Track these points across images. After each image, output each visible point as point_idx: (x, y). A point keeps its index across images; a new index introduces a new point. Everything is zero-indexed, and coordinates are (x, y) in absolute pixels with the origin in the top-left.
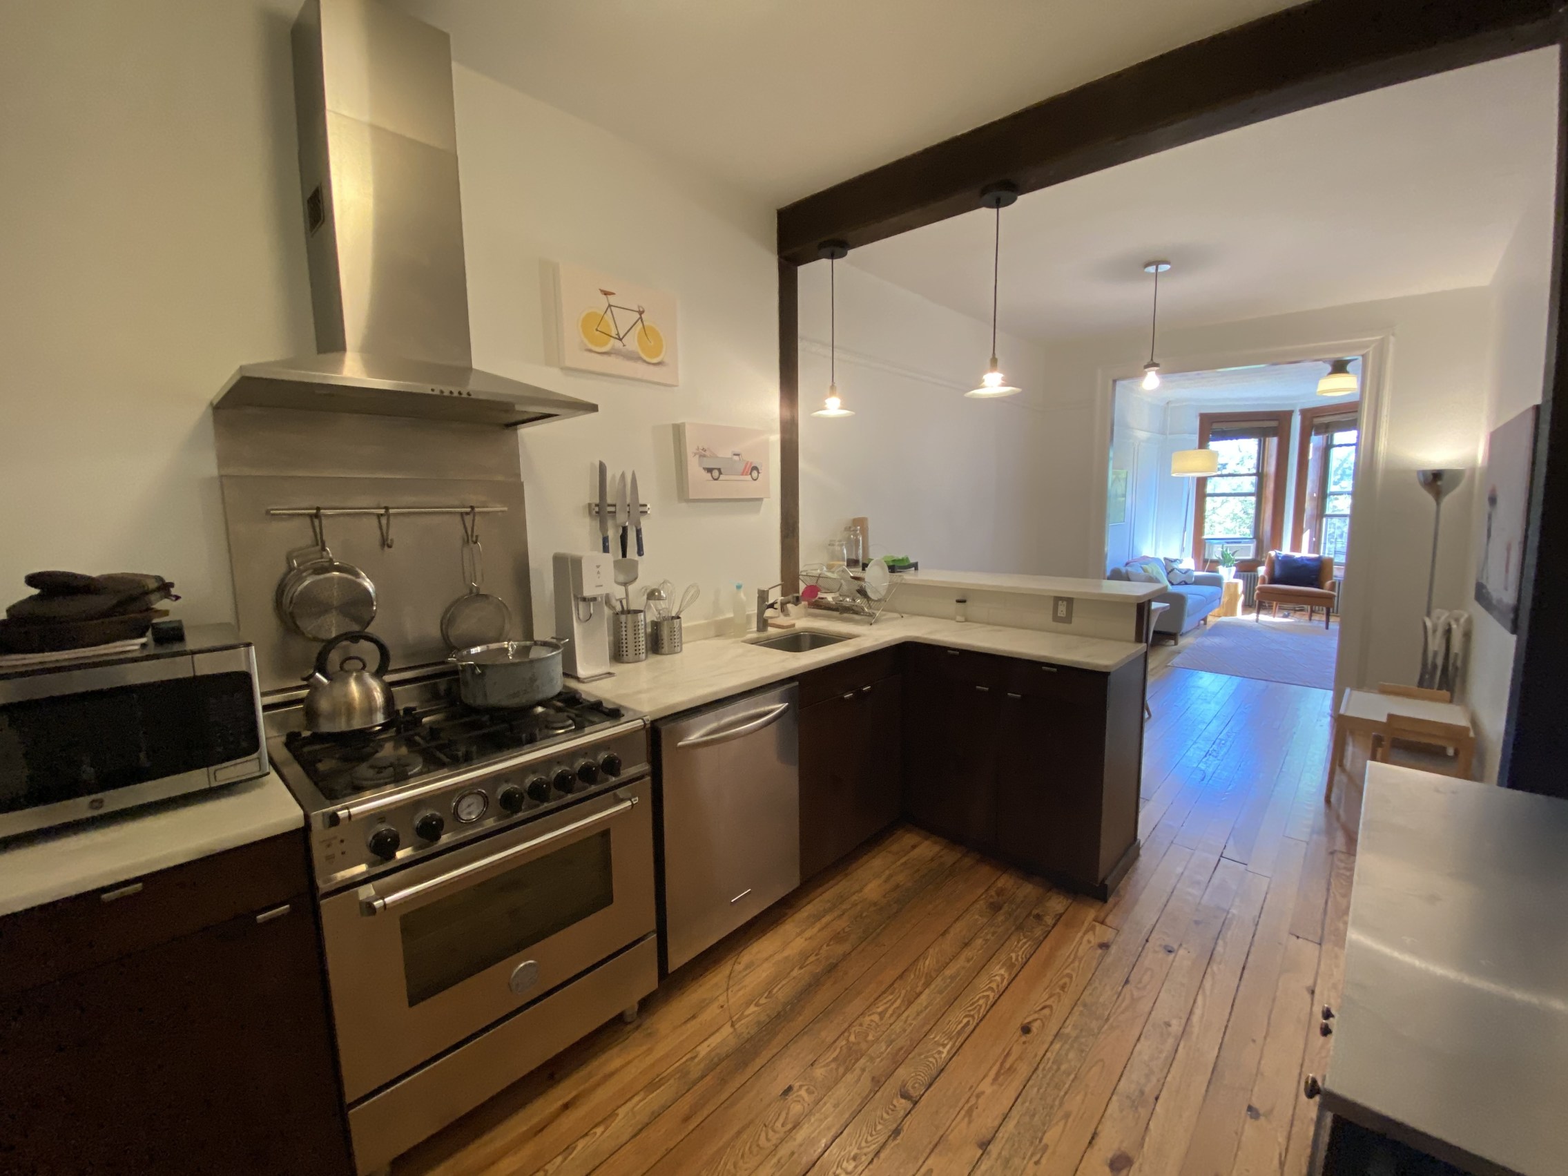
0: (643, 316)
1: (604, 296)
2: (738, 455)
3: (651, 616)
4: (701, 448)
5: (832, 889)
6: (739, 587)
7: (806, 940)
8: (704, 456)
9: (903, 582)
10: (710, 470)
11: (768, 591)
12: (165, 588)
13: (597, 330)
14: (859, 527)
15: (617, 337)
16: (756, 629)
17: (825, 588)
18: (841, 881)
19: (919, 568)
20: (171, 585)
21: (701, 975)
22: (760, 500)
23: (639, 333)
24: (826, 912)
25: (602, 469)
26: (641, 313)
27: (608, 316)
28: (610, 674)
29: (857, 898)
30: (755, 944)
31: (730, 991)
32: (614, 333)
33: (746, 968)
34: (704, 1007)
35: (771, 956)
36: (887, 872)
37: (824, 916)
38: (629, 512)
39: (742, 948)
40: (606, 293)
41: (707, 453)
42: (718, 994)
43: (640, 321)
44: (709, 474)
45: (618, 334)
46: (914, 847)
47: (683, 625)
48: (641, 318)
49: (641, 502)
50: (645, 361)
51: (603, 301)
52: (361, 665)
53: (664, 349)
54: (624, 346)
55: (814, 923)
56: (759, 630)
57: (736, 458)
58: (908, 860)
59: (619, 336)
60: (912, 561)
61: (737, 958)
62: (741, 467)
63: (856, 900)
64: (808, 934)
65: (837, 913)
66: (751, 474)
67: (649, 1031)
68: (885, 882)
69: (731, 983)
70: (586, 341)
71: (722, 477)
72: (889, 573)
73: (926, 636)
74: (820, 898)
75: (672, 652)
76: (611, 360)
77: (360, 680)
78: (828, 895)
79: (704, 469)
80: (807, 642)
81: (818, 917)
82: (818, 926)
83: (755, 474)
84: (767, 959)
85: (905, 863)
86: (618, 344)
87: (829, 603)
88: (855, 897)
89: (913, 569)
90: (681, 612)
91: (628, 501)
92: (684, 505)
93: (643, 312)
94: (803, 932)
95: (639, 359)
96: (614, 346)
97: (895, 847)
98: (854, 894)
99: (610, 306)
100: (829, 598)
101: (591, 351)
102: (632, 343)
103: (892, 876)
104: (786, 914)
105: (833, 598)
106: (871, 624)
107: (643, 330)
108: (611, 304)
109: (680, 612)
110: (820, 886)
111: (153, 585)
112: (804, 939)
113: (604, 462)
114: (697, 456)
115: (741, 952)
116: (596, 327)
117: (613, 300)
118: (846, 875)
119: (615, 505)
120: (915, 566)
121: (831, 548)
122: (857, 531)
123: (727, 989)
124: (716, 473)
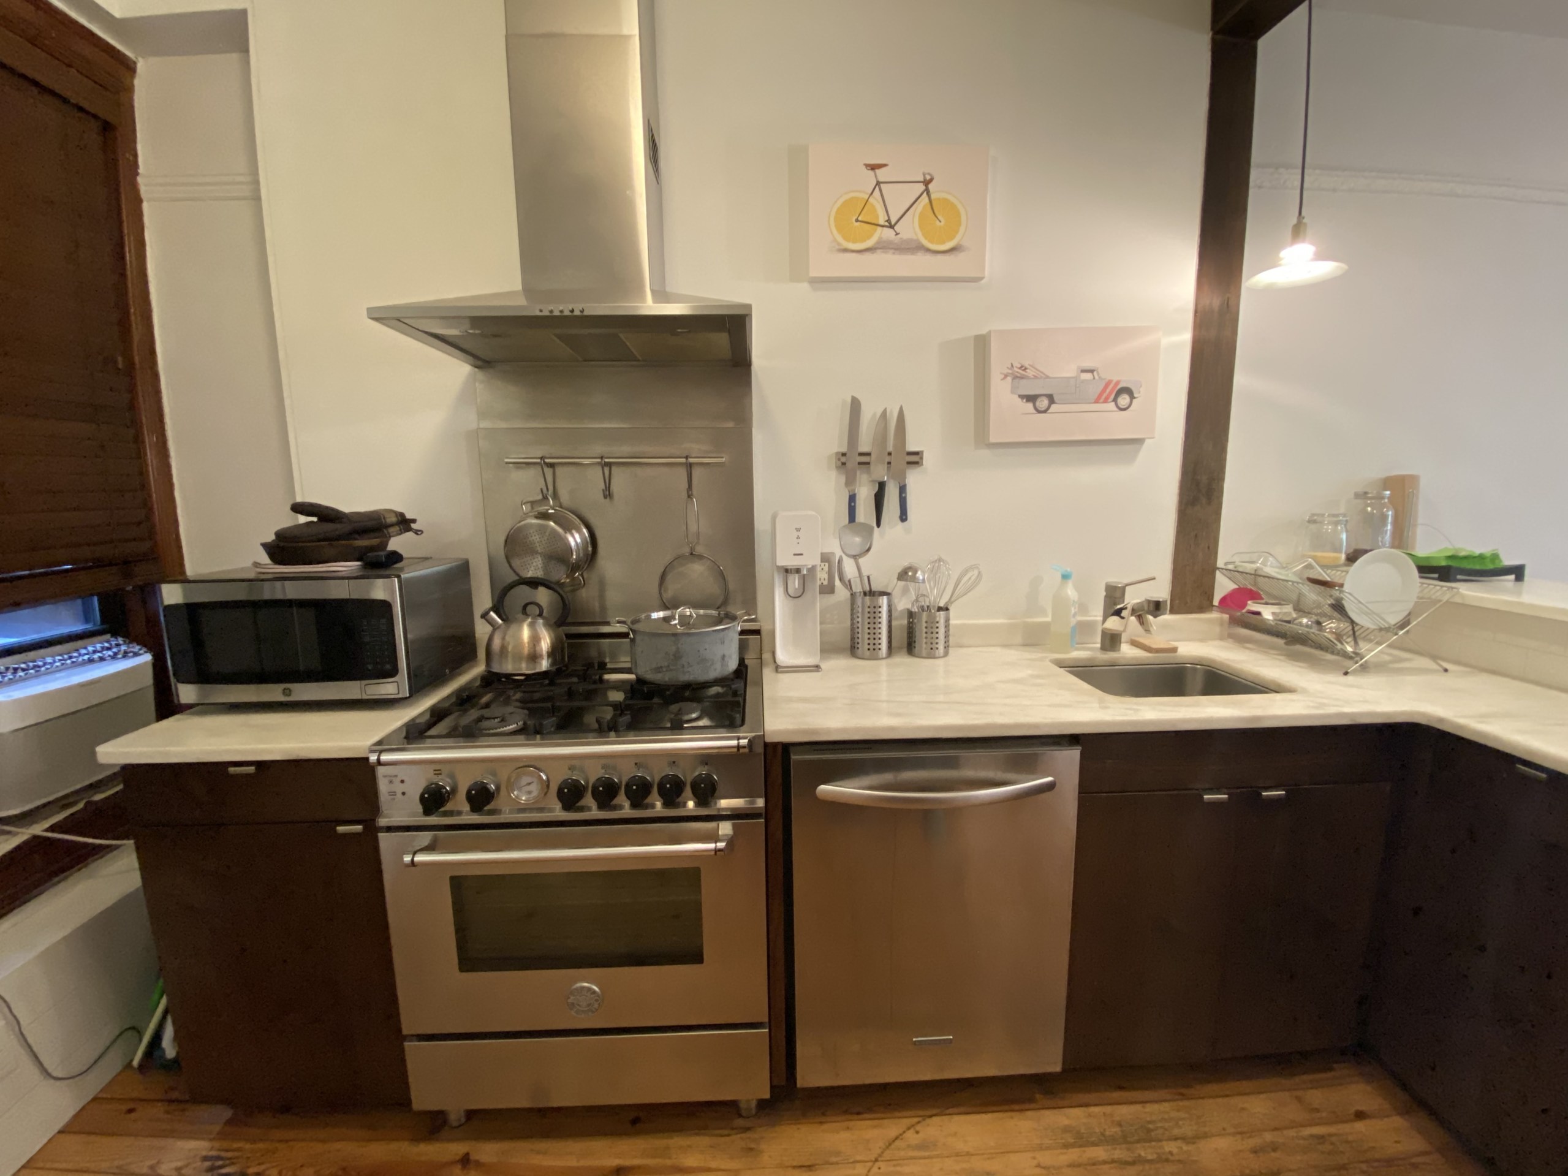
0: (930, 186)
1: (871, 173)
2: (1092, 371)
3: (903, 604)
4: (1017, 364)
5: (1138, 1107)
6: (1065, 577)
7: (1038, 1166)
8: (1022, 377)
9: (1458, 600)
10: (1031, 399)
11: (1123, 590)
12: (404, 523)
13: (857, 220)
14: (1388, 492)
15: (887, 224)
16: (1099, 645)
17: (1269, 594)
18: (1165, 1101)
19: (1526, 578)
20: (414, 521)
21: (858, 1113)
22: (1139, 442)
23: (921, 214)
24: (1104, 1140)
25: (855, 406)
26: (927, 183)
27: (876, 200)
28: (817, 668)
29: (1175, 1151)
30: (956, 1118)
31: (877, 1164)
32: (882, 222)
33: (922, 1147)
34: (832, 1164)
35: (968, 1154)
36: (1268, 1137)
37: (1094, 1144)
38: (889, 463)
39: (934, 1111)
40: (873, 167)
41: (1030, 373)
42: (859, 1158)
43: (925, 193)
44: (1030, 405)
45: (888, 221)
46: (1360, 1115)
47: (952, 622)
48: (927, 191)
49: (911, 447)
50: (928, 250)
51: (870, 178)
52: (538, 612)
53: (962, 229)
54: (897, 234)
55: (1066, 1146)
56: (1104, 648)
57: (1087, 376)
58: (1330, 1135)
59: (890, 223)
60: (1508, 561)
61: (919, 1122)
62: (1095, 390)
63: (1171, 1153)
64: (1046, 1158)
65: (1119, 1153)
66: (1115, 400)
67: (753, 1146)
68: (1255, 1151)
69: (887, 1155)
70: (840, 239)
71: (1054, 408)
72: (1419, 580)
73: (1462, 721)
74: (1108, 1109)
75: (931, 656)
76: (879, 257)
77: (532, 626)
78: (1124, 1112)
79: (1022, 397)
80: (1199, 681)
81: (1082, 1140)
82: (1073, 1154)
83: (1124, 400)
84: (957, 1155)
85: (1321, 1138)
86: (888, 233)
87: (1264, 621)
88: (1171, 1147)
89: (1512, 577)
90: (952, 603)
91: (890, 448)
92: (985, 453)
93: (931, 180)
94: (1041, 1148)
95: (920, 248)
96: (880, 238)
97: (1315, 1097)
98: (1176, 1139)
99: (878, 183)
100: (1268, 613)
101: (846, 250)
102: (909, 229)
103: (1275, 1150)
104: (1031, 1100)
105: (1273, 614)
106: (1346, 673)
107: (929, 206)
108: (881, 180)
109: (950, 602)
110: (1121, 1088)
111: (392, 519)
112: (1035, 1162)
113: (855, 396)
114: (1009, 379)
115: (931, 1116)
116: (856, 217)
117: (882, 174)
118: (1184, 1097)
119: (868, 454)
120: (1518, 572)
121: (1313, 526)
122: (1383, 498)
123: (876, 1160)
124: (1043, 403)
